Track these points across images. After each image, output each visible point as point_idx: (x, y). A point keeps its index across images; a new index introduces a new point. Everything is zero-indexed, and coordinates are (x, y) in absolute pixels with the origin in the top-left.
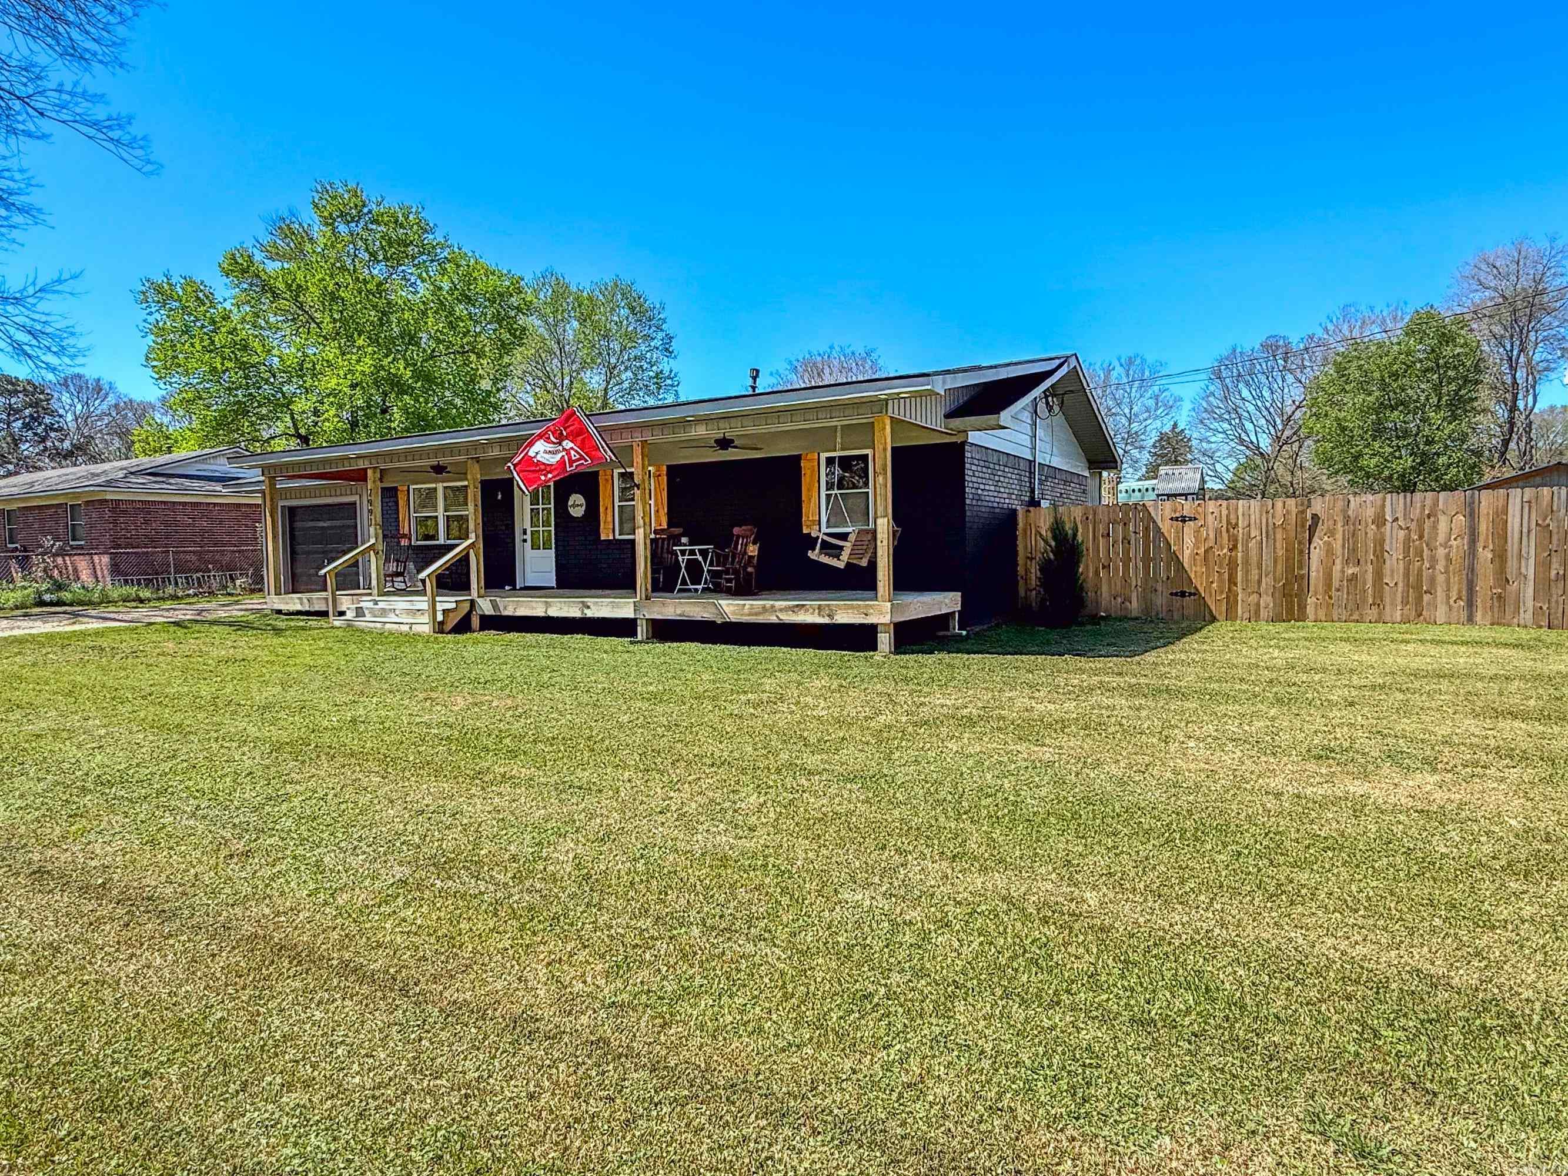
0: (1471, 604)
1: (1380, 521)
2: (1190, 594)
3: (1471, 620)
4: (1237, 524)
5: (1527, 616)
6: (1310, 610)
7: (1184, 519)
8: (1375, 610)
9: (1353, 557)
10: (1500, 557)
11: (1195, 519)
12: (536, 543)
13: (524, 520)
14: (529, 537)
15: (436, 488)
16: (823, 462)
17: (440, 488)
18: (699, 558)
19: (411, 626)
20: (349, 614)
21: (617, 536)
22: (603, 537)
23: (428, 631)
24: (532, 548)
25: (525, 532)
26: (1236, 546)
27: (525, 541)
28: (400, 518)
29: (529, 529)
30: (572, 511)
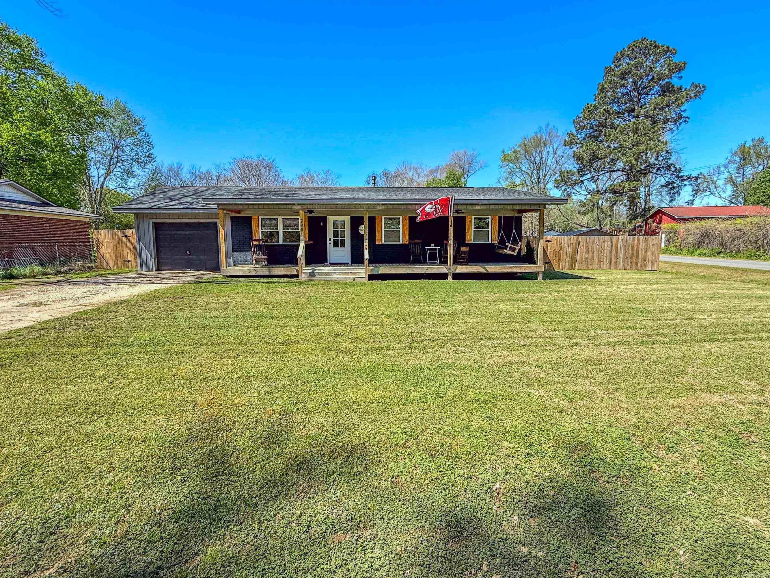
0: (610, 264)
1: (593, 243)
3: (610, 268)
5: (621, 267)
6: (577, 267)
7: (548, 241)
8: (591, 266)
9: (587, 252)
10: (616, 252)
11: (551, 241)
12: (336, 245)
13: (330, 235)
14: (332, 242)
15: (277, 219)
16: (473, 219)
17: (280, 219)
18: (437, 252)
19: (354, 279)
20: (304, 276)
21: (383, 243)
22: (377, 243)
23: (366, 280)
24: (334, 247)
25: (330, 240)
26: (561, 249)
27: (330, 243)
28: (253, 232)
29: (332, 239)
30: (361, 232)
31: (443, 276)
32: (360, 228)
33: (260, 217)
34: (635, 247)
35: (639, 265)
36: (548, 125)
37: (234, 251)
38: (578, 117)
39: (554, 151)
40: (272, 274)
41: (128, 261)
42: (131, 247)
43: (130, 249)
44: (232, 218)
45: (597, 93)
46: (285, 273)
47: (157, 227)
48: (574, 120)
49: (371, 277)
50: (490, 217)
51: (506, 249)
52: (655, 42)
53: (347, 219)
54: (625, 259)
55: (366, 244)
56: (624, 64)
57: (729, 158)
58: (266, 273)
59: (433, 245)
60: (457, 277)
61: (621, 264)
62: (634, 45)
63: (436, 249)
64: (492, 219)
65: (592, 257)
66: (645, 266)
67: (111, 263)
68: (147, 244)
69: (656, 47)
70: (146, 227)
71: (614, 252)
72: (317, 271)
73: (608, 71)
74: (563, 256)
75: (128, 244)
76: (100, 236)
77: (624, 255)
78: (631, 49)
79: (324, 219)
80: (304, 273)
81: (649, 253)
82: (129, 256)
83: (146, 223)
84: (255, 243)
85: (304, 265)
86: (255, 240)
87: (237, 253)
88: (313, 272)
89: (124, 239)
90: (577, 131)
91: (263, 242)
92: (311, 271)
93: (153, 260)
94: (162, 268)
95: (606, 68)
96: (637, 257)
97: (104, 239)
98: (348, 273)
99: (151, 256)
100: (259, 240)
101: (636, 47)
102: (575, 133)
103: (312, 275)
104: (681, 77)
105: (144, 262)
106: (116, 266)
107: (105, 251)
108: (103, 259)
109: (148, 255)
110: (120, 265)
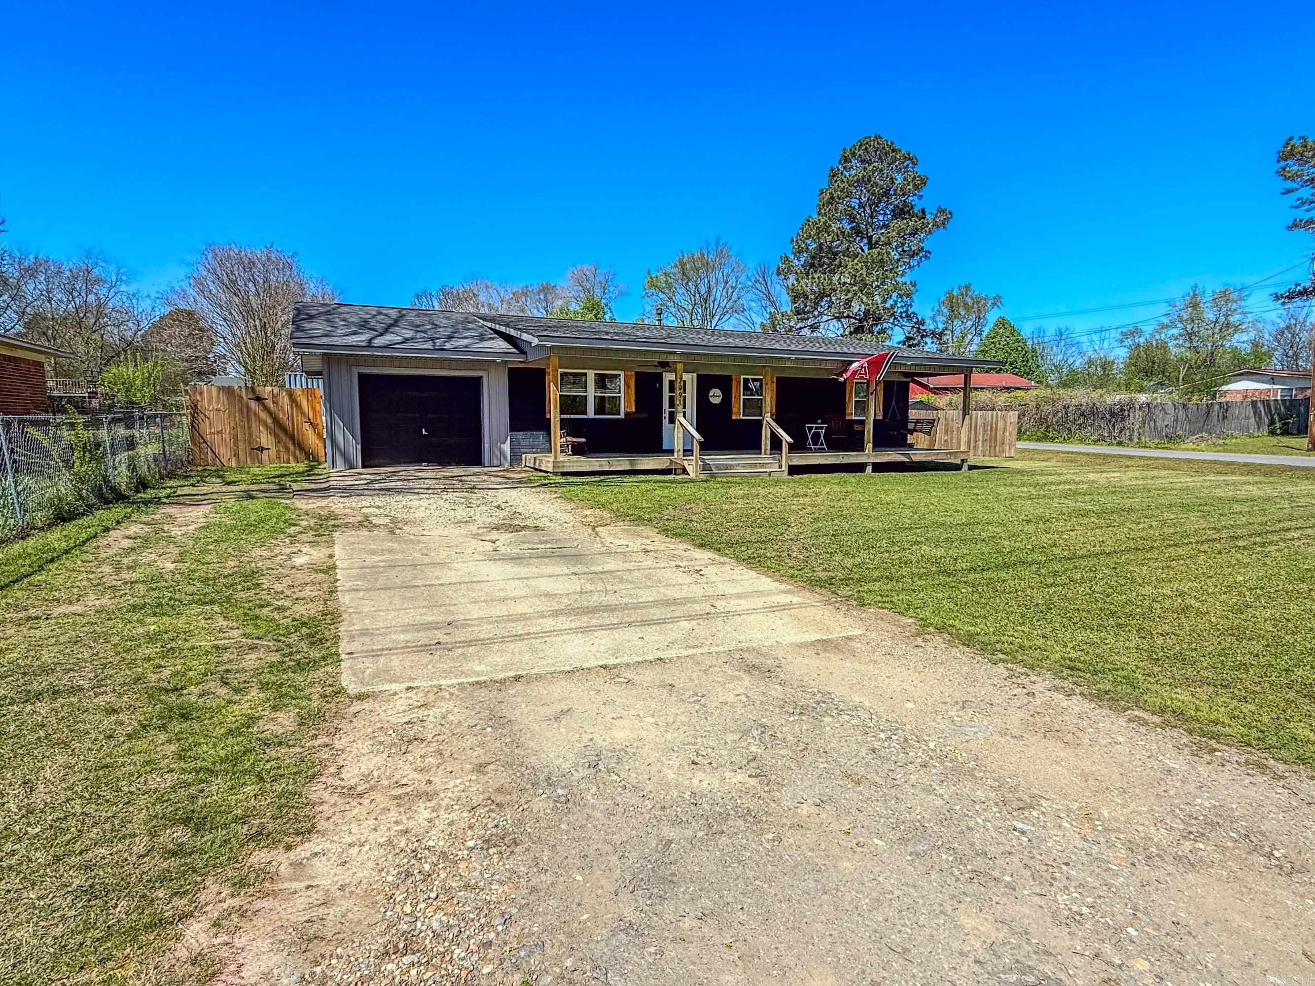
12: (671, 419)
13: (665, 404)
14: (667, 415)
15: (585, 374)
17: (591, 375)
19: (770, 473)
21: (741, 417)
22: (734, 417)
23: (786, 475)
24: (669, 423)
25: (665, 412)
27: (665, 418)
29: (667, 410)
30: (711, 399)
31: (859, 468)
32: (711, 394)
34: (994, 426)
35: (997, 449)
40: (637, 468)
41: (262, 449)
42: (269, 421)
43: (266, 425)
44: (510, 369)
47: (364, 379)
49: (794, 470)
52: (892, 143)
53: (690, 378)
54: (984, 441)
57: (936, 309)
58: (628, 467)
59: (820, 421)
60: (879, 468)
61: (980, 448)
65: (952, 439)
66: (1003, 451)
67: (224, 454)
68: (346, 416)
69: (893, 151)
71: (973, 432)
72: (710, 462)
73: (834, 174)
75: (263, 415)
76: (198, 398)
77: (983, 436)
78: (864, 147)
79: (657, 378)
81: (1007, 434)
82: (265, 439)
87: (520, 433)
88: (707, 464)
89: (253, 405)
93: (359, 446)
94: (372, 462)
96: (996, 440)
97: (210, 402)
98: (756, 465)
99: (355, 438)
102: (792, 257)
103: (707, 468)
104: (922, 196)
105: (339, 449)
106: (234, 459)
107: (211, 429)
108: (205, 445)
109: (349, 439)
110: (242, 458)
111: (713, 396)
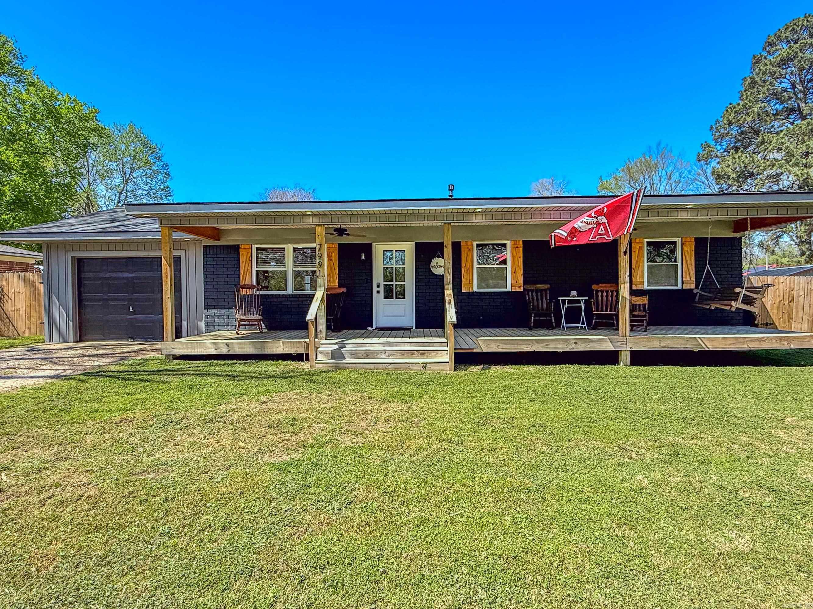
2: (770, 324)
4: (794, 289)
11: (774, 286)
12: (388, 294)
13: (378, 277)
14: (382, 289)
15: (284, 249)
16: (645, 245)
17: (289, 248)
18: (583, 305)
19: (425, 365)
20: (320, 357)
21: (475, 289)
22: (464, 290)
23: (448, 369)
24: (385, 298)
25: (378, 286)
26: (793, 300)
27: (378, 292)
28: (242, 271)
29: (382, 283)
30: (434, 270)
33: (254, 247)
36: (659, 144)
37: (207, 307)
38: (717, 121)
39: (668, 176)
44: (205, 247)
45: (743, 90)
46: (287, 351)
47: (80, 263)
48: (712, 127)
49: (461, 360)
50: (678, 240)
51: (736, 300)
53: (409, 248)
55: (449, 292)
56: (783, 50)
59: (574, 293)
62: (795, 24)
63: (578, 302)
64: (682, 244)
67: (22, 326)
68: (63, 295)
70: (62, 265)
72: (349, 348)
74: (797, 312)
76: (5, 283)
79: (368, 248)
80: (321, 352)
83: (62, 259)
84: (244, 292)
85: (323, 335)
86: (244, 287)
87: (213, 311)
88: (339, 351)
90: (716, 140)
91: (258, 290)
92: (336, 347)
93: (71, 324)
94: (84, 337)
95: (754, 56)
97: (13, 286)
98: (411, 353)
99: (68, 315)
100: (251, 287)
101: (798, 26)
103: (337, 355)
105: (56, 327)
106: (27, 331)
107: (12, 307)
108: (7, 320)
109: (63, 315)
110: (33, 330)
111: (436, 266)
